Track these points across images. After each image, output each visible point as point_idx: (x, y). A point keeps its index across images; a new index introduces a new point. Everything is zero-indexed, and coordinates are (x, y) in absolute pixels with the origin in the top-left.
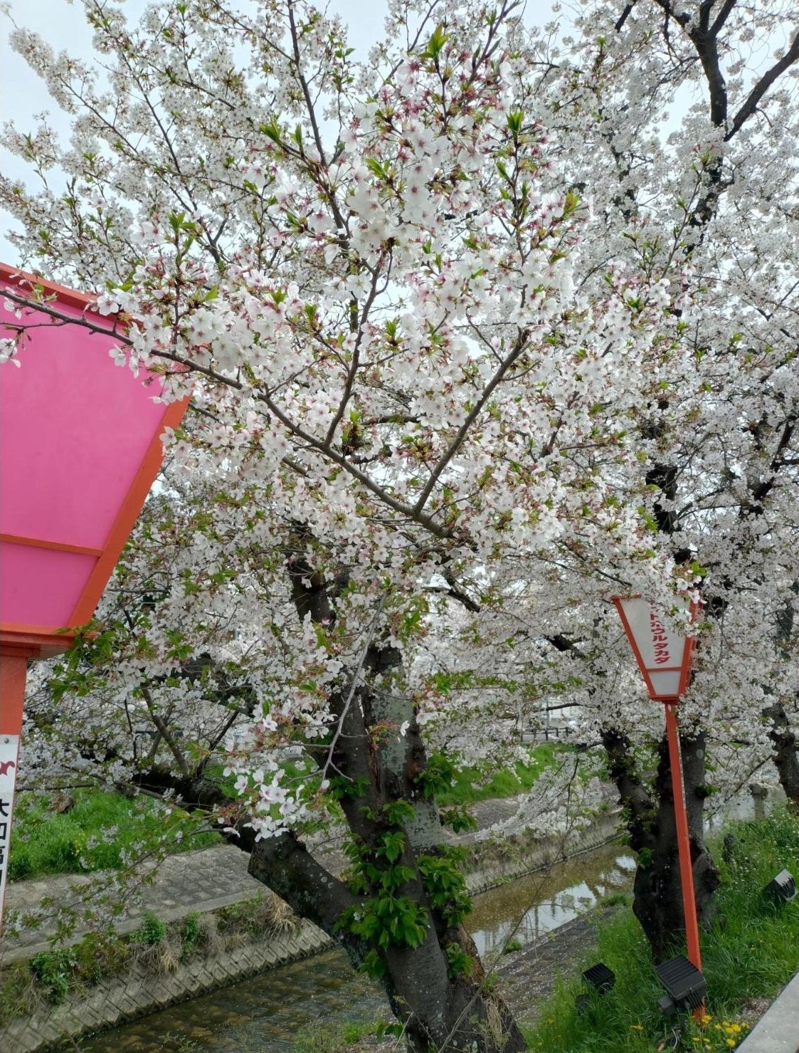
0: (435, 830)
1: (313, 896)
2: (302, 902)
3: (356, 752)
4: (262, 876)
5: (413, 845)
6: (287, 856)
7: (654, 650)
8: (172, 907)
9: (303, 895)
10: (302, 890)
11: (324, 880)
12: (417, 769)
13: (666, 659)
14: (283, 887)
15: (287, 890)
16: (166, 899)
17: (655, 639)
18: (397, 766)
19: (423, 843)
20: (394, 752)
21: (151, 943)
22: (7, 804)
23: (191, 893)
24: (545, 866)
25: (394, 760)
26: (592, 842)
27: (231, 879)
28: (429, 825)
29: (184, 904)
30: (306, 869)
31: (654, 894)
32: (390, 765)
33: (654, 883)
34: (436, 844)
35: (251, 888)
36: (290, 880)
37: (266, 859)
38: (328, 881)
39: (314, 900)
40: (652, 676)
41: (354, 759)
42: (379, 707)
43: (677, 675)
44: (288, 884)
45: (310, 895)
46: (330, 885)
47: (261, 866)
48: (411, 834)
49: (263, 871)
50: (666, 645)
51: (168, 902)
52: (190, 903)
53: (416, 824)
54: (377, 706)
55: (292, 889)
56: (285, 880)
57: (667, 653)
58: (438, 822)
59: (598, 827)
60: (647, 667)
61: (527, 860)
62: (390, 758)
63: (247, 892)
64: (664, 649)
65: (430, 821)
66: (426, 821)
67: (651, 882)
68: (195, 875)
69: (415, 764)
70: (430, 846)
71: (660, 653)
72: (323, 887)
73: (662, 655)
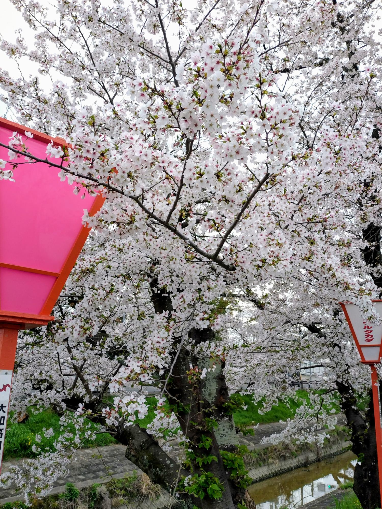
0: (233, 436)
1: (162, 471)
2: (155, 474)
3: (186, 389)
4: (133, 459)
5: (220, 444)
6: (148, 448)
7: (365, 334)
8: (83, 480)
9: (156, 471)
10: (155, 468)
11: (168, 462)
12: (223, 400)
13: (372, 340)
14: (145, 466)
15: (147, 467)
16: (80, 475)
17: (365, 327)
18: (211, 398)
19: (225, 443)
20: (210, 390)
21: (71, 500)
22: (5, 407)
23: (94, 472)
24: (306, 465)
25: (210, 395)
26: (336, 451)
27: (118, 465)
28: (229, 432)
29: (90, 479)
30: (158, 455)
31: (366, 480)
32: (207, 397)
33: (365, 473)
34: (233, 444)
35: (129, 470)
36: (149, 462)
37: (136, 449)
38: (170, 463)
39: (162, 474)
40: (363, 349)
41: (185, 393)
42: (202, 364)
43: (378, 349)
44: (148, 464)
45: (160, 470)
46: (172, 465)
47: (133, 453)
48: (218, 438)
49: (133, 456)
50: (371, 331)
51: (81, 477)
52: (94, 478)
53: (221, 432)
54: (200, 363)
55: (150, 467)
56: (146, 461)
57: (372, 336)
58: (234, 431)
59: (340, 442)
60: (360, 344)
61: (295, 460)
62: (207, 393)
63: (127, 473)
64: (370, 334)
65: (230, 430)
66: (227, 431)
67: (364, 473)
68: (97, 461)
69: (222, 398)
70: (229, 445)
71: (368, 336)
72: (168, 466)
73: (369, 337)
